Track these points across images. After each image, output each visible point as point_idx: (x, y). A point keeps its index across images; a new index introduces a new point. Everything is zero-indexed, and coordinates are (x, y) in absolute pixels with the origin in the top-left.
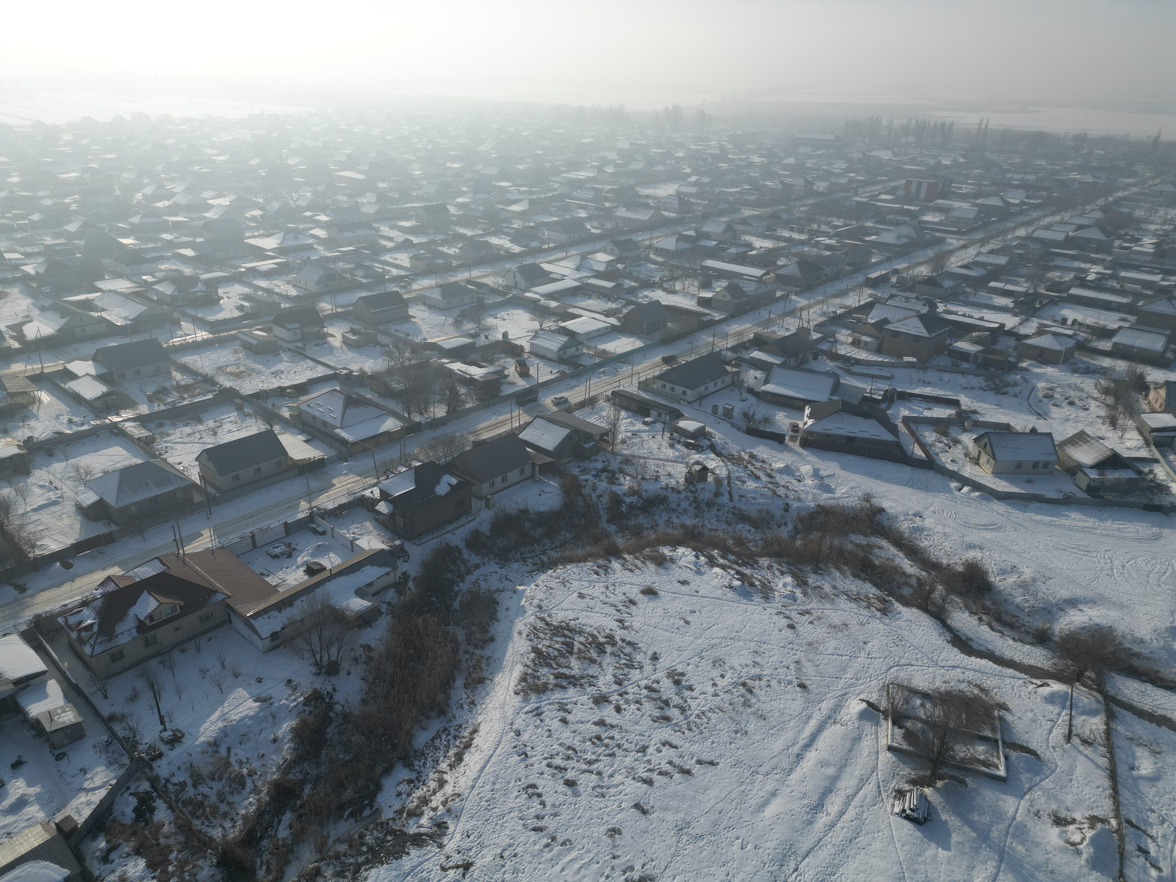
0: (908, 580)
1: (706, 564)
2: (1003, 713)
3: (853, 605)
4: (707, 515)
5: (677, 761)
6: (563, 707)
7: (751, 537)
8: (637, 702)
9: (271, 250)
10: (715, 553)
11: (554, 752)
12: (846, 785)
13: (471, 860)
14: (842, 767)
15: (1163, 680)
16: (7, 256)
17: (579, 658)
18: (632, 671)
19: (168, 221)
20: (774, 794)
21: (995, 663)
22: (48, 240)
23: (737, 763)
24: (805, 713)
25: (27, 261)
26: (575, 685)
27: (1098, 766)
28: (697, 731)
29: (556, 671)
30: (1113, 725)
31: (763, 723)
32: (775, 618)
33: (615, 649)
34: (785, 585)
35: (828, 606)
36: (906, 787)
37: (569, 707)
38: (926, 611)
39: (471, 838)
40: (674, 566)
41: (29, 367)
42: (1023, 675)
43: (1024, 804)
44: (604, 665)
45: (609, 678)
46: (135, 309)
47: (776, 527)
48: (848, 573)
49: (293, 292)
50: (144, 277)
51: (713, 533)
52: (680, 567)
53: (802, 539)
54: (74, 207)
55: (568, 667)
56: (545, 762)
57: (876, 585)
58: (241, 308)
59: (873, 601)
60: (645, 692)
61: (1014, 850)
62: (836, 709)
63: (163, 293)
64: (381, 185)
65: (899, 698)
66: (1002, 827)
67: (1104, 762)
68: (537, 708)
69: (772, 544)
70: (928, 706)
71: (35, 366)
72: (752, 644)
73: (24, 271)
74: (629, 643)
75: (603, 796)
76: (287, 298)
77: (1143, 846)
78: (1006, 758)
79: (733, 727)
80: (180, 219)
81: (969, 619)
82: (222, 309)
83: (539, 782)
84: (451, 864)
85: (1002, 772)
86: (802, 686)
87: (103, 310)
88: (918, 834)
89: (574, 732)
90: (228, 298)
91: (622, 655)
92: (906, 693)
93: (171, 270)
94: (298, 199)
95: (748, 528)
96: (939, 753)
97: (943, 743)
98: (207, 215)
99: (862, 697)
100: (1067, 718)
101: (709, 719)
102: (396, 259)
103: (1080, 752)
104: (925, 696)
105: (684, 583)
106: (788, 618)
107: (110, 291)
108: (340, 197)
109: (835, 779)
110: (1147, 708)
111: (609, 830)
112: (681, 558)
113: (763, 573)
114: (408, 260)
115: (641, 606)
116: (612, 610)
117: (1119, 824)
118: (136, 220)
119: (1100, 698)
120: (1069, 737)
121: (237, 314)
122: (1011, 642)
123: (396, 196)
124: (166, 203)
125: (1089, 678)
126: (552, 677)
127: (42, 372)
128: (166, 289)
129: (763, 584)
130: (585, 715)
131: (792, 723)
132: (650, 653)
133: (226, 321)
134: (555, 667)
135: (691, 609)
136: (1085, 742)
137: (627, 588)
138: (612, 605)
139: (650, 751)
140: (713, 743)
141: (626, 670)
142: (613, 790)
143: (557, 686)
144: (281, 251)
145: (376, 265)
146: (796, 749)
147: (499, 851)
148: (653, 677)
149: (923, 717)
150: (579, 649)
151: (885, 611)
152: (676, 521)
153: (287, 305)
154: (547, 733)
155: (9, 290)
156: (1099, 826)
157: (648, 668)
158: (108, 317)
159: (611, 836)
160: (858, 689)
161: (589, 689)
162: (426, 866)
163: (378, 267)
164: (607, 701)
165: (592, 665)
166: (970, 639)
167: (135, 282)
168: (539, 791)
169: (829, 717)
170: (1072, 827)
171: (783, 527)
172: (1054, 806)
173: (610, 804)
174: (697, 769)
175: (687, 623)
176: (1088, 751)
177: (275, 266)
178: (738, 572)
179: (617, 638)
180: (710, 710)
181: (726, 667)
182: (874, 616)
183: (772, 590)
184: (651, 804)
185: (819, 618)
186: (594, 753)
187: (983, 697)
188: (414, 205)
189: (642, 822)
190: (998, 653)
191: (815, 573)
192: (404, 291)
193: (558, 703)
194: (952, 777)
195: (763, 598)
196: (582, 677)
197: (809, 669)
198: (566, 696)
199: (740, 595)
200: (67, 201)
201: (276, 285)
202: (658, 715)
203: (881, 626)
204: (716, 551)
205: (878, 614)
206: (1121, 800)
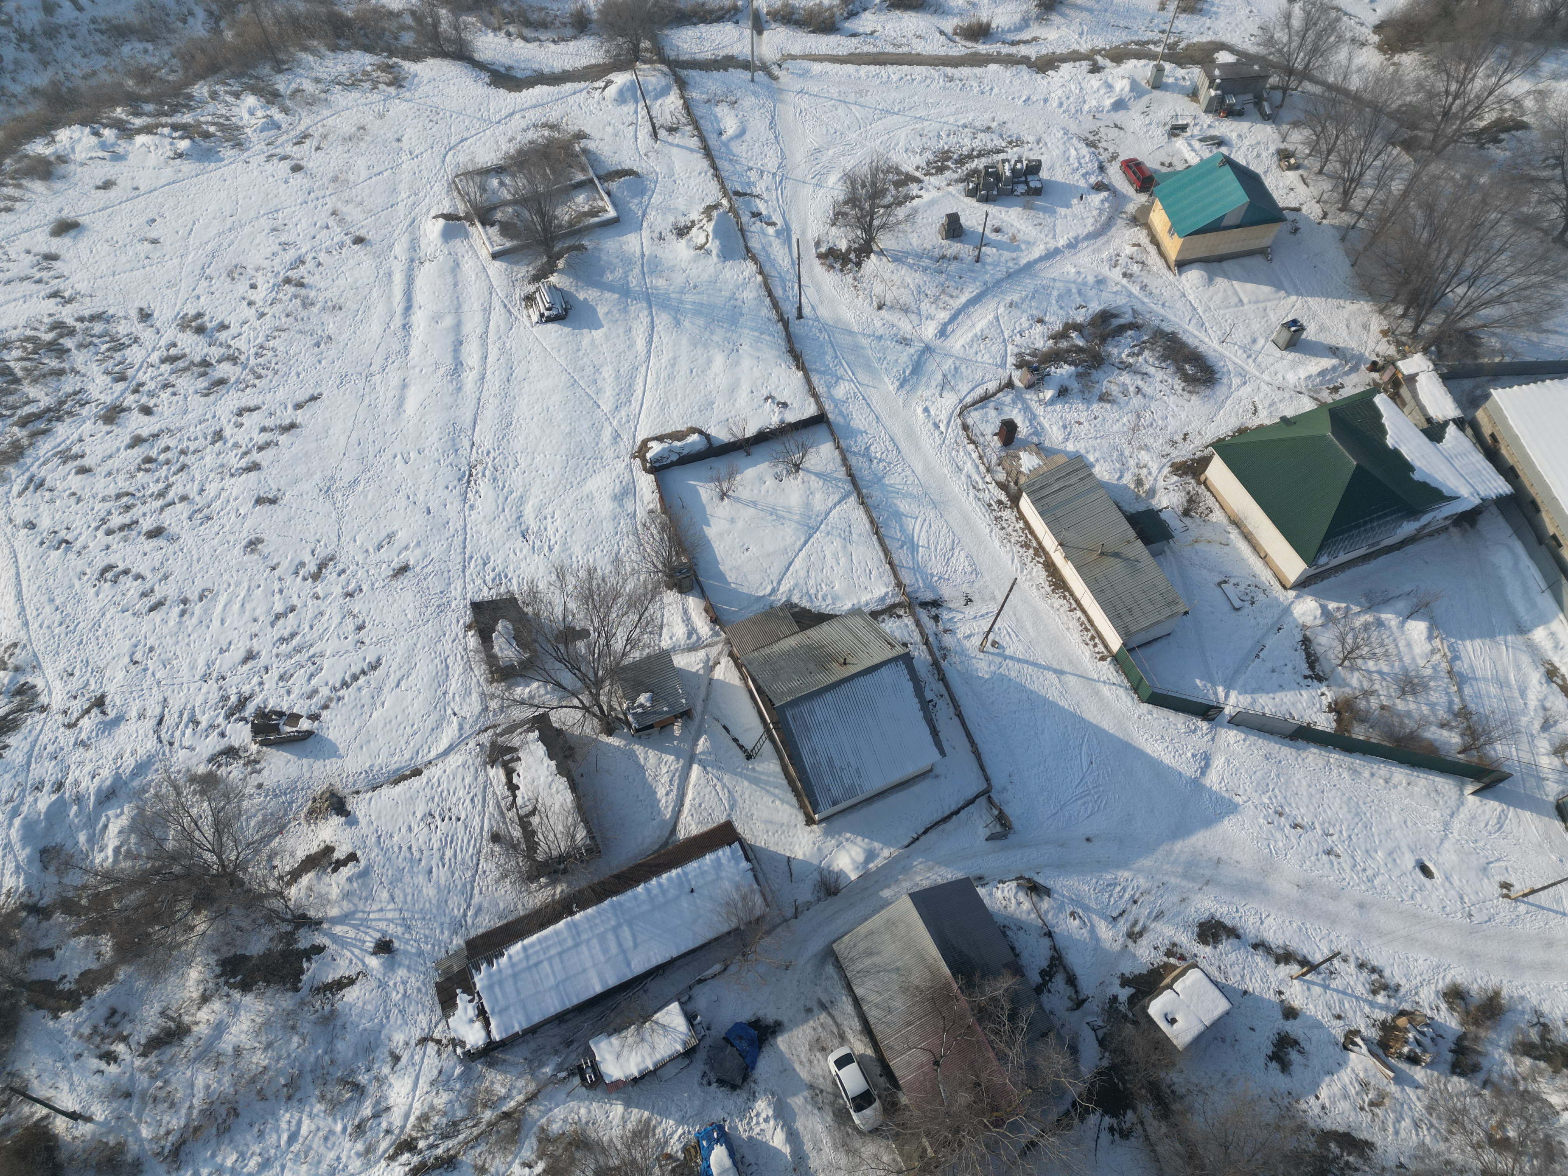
0: (401, 20)
1: (118, 137)
2: (584, 143)
3: (355, 95)
4: (60, 55)
5: (270, 423)
6: (66, 456)
7: (155, 61)
8: (165, 386)
10: (119, 112)
11: (103, 514)
12: (472, 326)
13: (98, 694)
14: (458, 310)
15: (711, 12)
17: (35, 381)
18: (127, 352)
20: (404, 386)
21: (549, 84)
23: (343, 379)
24: (381, 273)
26: (59, 419)
27: (691, 150)
28: (270, 374)
29: (16, 418)
30: (688, 95)
31: (341, 315)
32: (269, 167)
33: (79, 338)
34: (251, 113)
35: (326, 112)
36: (531, 288)
37: (75, 450)
38: (445, 55)
39: (77, 673)
40: (72, 167)
42: (583, 84)
43: (645, 233)
44: (79, 367)
45: (102, 380)
47: (180, 24)
48: (323, 49)
51: (93, 82)
52: (83, 164)
53: (231, 26)
55: (29, 402)
56: (100, 533)
57: (367, 49)
59: (375, 75)
60: (166, 368)
61: (656, 288)
62: (414, 246)
65: (472, 189)
66: (637, 271)
67: (694, 142)
68: (31, 479)
69: (193, 57)
70: (508, 180)
72: (262, 220)
74: (93, 318)
75: (209, 518)
77: (754, 210)
78: (609, 194)
79: (310, 341)
81: (497, 40)
83: (112, 559)
84: (76, 715)
85: (612, 213)
86: (359, 240)
88: (567, 330)
89: (109, 474)
91: (96, 340)
92: (477, 179)
95: (139, 46)
96: (545, 230)
97: (542, 215)
99: (433, 213)
100: (645, 112)
101: (274, 350)
103: (671, 144)
104: (499, 170)
105: (107, 185)
106: (284, 158)
109: (458, 327)
110: (709, 56)
111: (246, 547)
112: (73, 149)
113: (210, 108)
115: (66, 255)
116: (29, 287)
117: (730, 201)
119: (665, 69)
120: (655, 135)
122: (552, 47)
125: (646, 50)
126: (16, 429)
129: (222, 127)
130: (105, 446)
131: (375, 294)
132: (134, 314)
134: (8, 413)
135: (144, 219)
136: (672, 130)
137: (24, 241)
138: (22, 280)
139: (227, 433)
140: (298, 375)
141: (118, 356)
142: (216, 505)
143: (34, 435)
146: (398, 321)
147: (127, 660)
148: (163, 342)
149: (509, 197)
150: (25, 369)
151: (397, 82)
152: (18, 89)
154: (73, 499)
156: (715, 214)
157: (146, 334)
159: (253, 551)
160: (423, 206)
161: (85, 411)
162: (44, 739)
164: (123, 410)
165: (63, 378)
166: (509, 68)
168: (121, 567)
169: (412, 261)
170: (694, 231)
171: (191, 20)
172: (672, 219)
173: (224, 520)
174: (300, 416)
175: (155, 242)
176: (677, 139)
178: (175, 127)
179: (70, 322)
180: (267, 338)
181: (250, 271)
182: (389, 97)
183: (238, 128)
184: (274, 487)
185: (325, 137)
186: (158, 481)
187: (557, 135)
189: (278, 512)
190: (546, 70)
191: (280, 71)
193: (55, 455)
194: (570, 249)
195: (233, 147)
196: (62, 403)
197: (353, 213)
198: (59, 440)
199: (200, 160)
202: (206, 384)
203: (404, 106)
204: (119, 110)
205: (392, 90)
206: (723, 174)
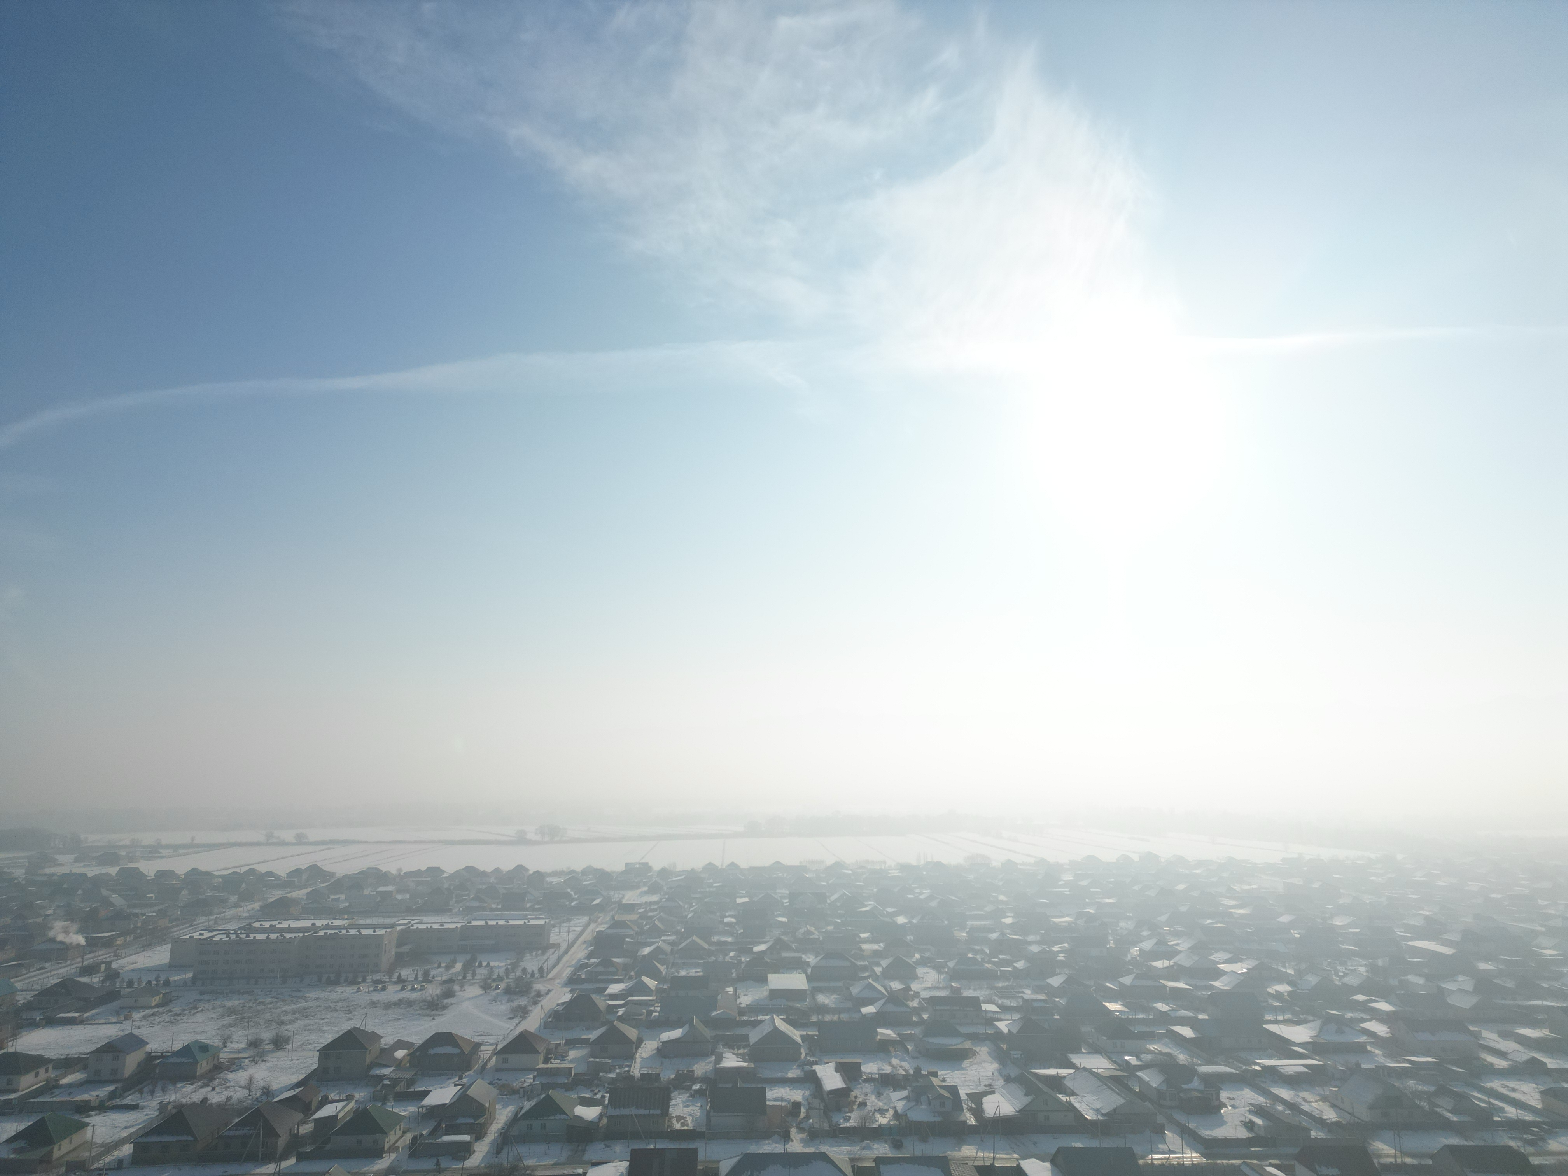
9: (1302, 1045)
16: (985, 1007)
19: (1165, 986)
22: (1028, 994)
25: (1002, 1017)
41: (980, 1154)
46: (1110, 1101)
49: (1330, 1115)
50: (1127, 1058)
54: (1061, 957)
58: (1250, 1126)
63: (1147, 1083)
64: (1483, 966)
71: (987, 1154)
73: (997, 1028)
76: (1321, 1123)
80: (1181, 985)
82: (1222, 1123)
87: (1073, 1094)
90: (1234, 1107)
93: (1161, 1053)
94: (1345, 975)
98: (1216, 984)
102: (1514, 1090)
107: (1085, 1069)
108: (1411, 978)
114: (1537, 1096)
118: (1127, 980)
121: (1243, 1134)
123: (1510, 984)
124: (1166, 963)
127: (993, 1165)
128: (1152, 1079)
133: (1226, 1143)
144: (1314, 1048)
145: (1476, 1094)
153: (1321, 1135)
155: (977, 1049)
158: (1077, 1105)
163: (1480, 1099)
167: (1115, 1062)
177: (1305, 1070)
188: (1545, 1003)
192: (1530, 1149)
200: (1055, 949)
201: (1304, 1100)
